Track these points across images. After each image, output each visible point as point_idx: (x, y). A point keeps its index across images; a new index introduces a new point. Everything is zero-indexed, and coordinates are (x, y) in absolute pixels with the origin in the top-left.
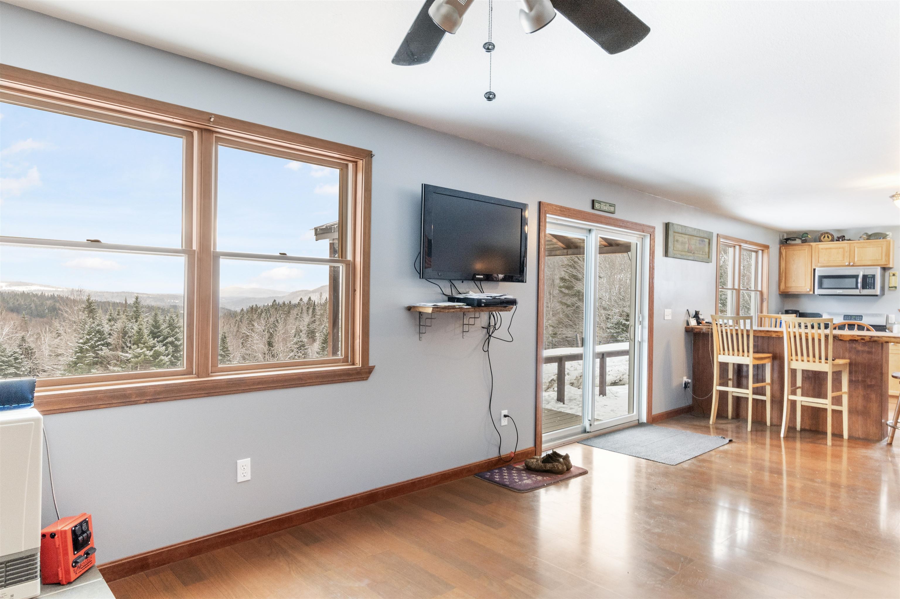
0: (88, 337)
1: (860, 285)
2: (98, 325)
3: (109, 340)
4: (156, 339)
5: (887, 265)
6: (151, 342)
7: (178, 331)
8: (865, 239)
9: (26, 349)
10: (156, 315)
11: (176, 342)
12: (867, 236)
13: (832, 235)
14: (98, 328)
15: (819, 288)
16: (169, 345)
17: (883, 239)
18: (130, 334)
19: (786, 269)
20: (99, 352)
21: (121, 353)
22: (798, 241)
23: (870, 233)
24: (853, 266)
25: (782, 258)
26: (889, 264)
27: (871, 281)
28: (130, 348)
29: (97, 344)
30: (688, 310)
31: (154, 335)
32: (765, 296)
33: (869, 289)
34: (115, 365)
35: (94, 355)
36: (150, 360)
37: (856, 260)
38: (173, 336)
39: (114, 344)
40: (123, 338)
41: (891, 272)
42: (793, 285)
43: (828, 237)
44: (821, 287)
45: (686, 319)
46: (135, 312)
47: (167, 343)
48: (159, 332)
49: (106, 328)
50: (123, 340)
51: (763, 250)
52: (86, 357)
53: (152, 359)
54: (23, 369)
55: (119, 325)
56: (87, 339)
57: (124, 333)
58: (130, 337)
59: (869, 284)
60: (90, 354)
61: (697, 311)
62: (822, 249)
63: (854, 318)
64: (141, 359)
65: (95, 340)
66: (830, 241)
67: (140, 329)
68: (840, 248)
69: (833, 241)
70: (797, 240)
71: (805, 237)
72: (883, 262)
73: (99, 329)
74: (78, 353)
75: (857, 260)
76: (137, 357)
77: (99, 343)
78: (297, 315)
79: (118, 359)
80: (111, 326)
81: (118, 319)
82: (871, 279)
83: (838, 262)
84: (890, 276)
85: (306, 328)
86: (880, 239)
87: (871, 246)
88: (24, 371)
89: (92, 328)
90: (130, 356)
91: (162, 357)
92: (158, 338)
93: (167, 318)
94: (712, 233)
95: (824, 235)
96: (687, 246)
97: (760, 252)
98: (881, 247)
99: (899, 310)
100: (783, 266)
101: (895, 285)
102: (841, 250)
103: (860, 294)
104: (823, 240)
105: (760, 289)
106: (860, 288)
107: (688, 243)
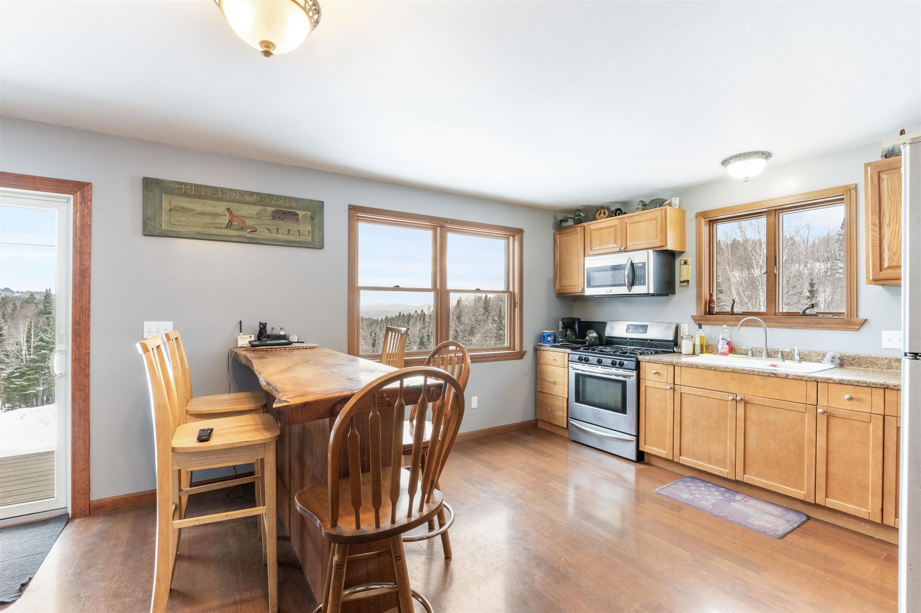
1: (627, 280)
5: (663, 246)
8: (641, 210)
12: (643, 206)
13: (608, 210)
15: (588, 287)
17: (660, 206)
19: (561, 261)
22: (570, 223)
23: (647, 201)
24: (625, 251)
25: (556, 248)
26: (666, 245)
27: (641, 273)
33: (639, 285)
41: (683, 258)
42: (567, 284)
43: (604, 213)
44: (589, 285)
51: (514, 236)
59: (639, 278)
61: (262, 322)
62: (594, 230)
66: (605, 218)
68: (611, 227)
69: (609, 217)
70: (569, 220)
71: (577, 216)
72: (657, 243)
75: (629, 243)
82: (641, 271)
83: (610, 247)
84: (681, 265)
86: (656, 207)
87: (645, 219)
94: (322, 202)
95: (600, 211)
96: (225, 220)
97: (511, 238)
98: (655, 221)
99: (693, 317)
100: (558, 257)
101: (686, 279)
102: (612, 229)
103: (628, 293)
104: (598, 218)
105: (511, 290)
106: (628, 284)
107: (228, 215)
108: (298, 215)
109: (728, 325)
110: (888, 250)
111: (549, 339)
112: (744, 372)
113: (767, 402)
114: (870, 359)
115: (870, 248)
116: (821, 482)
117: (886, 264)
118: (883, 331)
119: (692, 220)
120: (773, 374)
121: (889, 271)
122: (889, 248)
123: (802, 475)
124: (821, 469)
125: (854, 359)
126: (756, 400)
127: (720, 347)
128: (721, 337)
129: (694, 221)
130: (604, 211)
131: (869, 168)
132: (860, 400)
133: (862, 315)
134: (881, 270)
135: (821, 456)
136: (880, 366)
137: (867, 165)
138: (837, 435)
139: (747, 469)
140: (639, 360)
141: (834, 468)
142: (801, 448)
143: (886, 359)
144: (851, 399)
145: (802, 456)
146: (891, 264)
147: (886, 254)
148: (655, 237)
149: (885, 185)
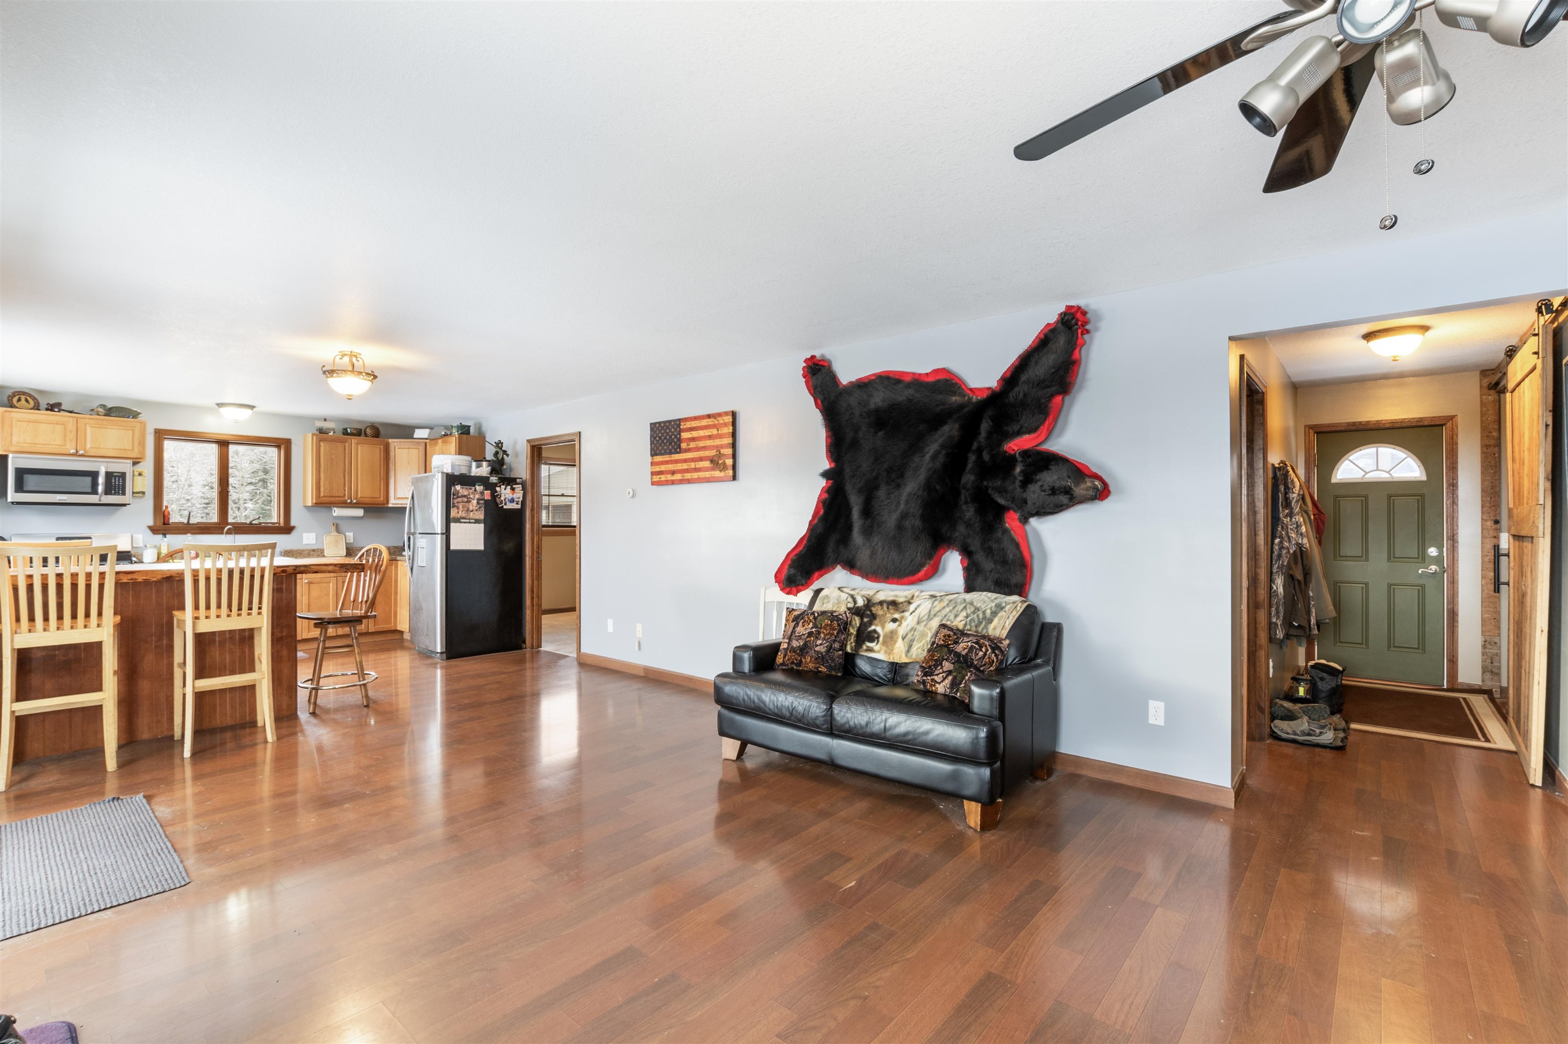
1: (100, 488)
5: (141, 458)
8: (102, 414)
12: (105, 410)
13: (34, 399)
15: (18, 492)
17: (132, 418)
23: (109, 405)
24: (84, 456)
26: (144, 457)
27: (119, 482)
33: (115, 495)
37: (88, 446)
41: (137, 469)
43: (27, 401)
44: (21, 489)
59: (115, 488)
62: (20, 421)
66: (32, 409)
68: (57, 424)
69: (39, 410)
72: (135, 454)
75: (91, 448)
82: (119, 480)
83: (54, 447)
84: (134, 475)
86: (128, 417)
87: (116, 427)
95: (18, 397)
98: (131, 431)
99: (150, 528)
101: (141, 490)
102: (57, 427)
103: (99, 503)
104: (17, 406)
106: (102, 493)
109: (191, 534)
114: (300, 552)
117: (322, 494)
118: (304, 534)
119: (150, 433)
121: (323, 498)
122: (323, 486)
125: (289, 552)
129: (153, 435)
130: (26, 398)
131: (314, 436)
133: (292, 524)
134: (318, 499)
137: (312, 434)
143: (308, 551)
146: (326, 495)
147: (322, 489)
148: (130, 448)
149: (322, 448)
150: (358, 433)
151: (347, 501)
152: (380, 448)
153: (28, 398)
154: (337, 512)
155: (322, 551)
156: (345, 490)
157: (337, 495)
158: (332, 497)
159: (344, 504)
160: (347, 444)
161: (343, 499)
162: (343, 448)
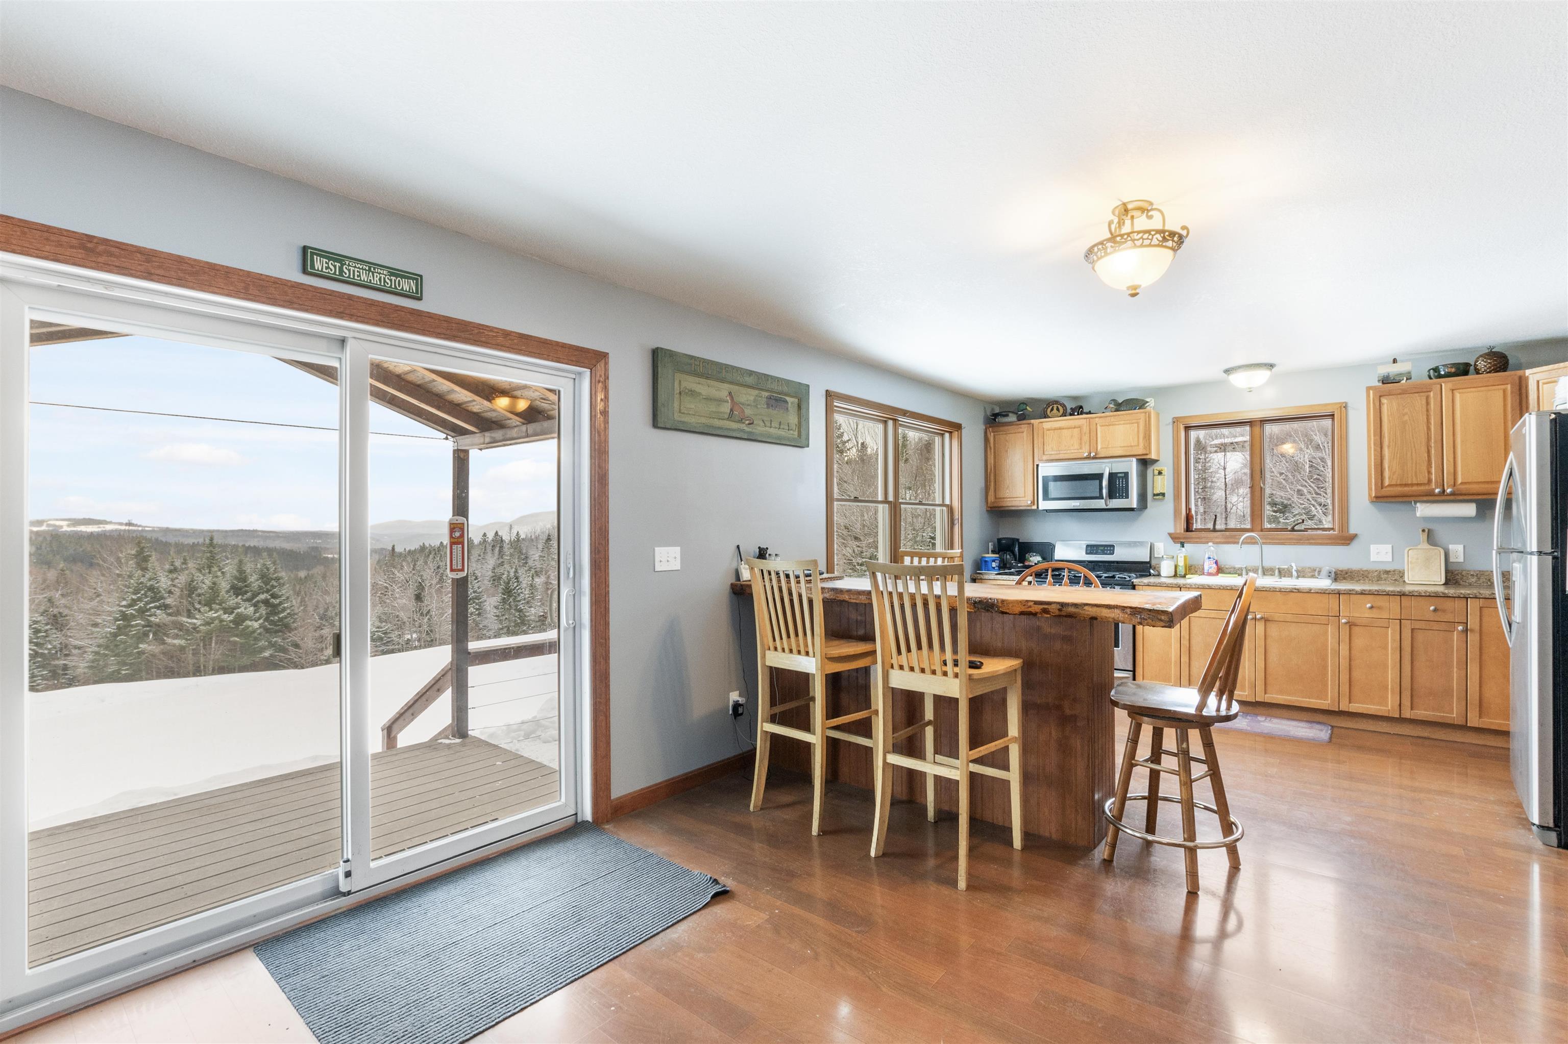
0: (134, 597)
1: (1105, 492)
2: (150, 580)
3: (169, 601)
4: (240, 597)
5: (1147, 454)
6: (232, 601)
7: (275, 584)
8: (1113, 410)
9: (55, 616)
10: (241, 562)
11: (272, 600)
12: (1115, 405)
13: (1064, 406)
14: (151, 583)
15: (1044, 499)
16: (261, 604)
17: (1140, 409)
18: (199, 591)
19: (995, 467)
20: (152, 619)
21: (185, 619)
22: (1012, 418)
23: (1120, 400)
24: (1095, 458)
25: (988, 449)
26: (1150, 452)
27: (1122, 484)
28: (199, 611)
29: (148, 607)
30: (738, 547)
31: (237, 590)
32: (957, 515)
33: (1119, 498)
34: (177, 636)
35: (143, 623)
36: (230, 627)
37: (1099, 448)
38: (268, 591)
39: (175, 606)
40: (190, 596)
41: (1156, 467)
42: (1007, 495)
43: (1058, 409)
44: (1046, 497)
45: (734, 565)
46: (208, 559)
47: (258, 602)
48: (246, 586)
49: (164, 582)
50: (190, 599)
51: (951, 433)
52: (132, 626)
53: (233, 626)
54: (49, 646)
55: (182, 579)
56: (133, 600)
57: (191, 589)
58: (199, 595)
59: (1119, 491)
60: (138, 622)
61: (761, 547)
62: (1049, 430)
63: (1102, 550)
64: (214, 627)
65: (145, 602)
66: (1060, 416)
67: (214, 583)
68: (1074, 428)
69: (1065, 416)
70: (1010, 414)
71: (1022, 411)
72: (1140, 450)
73: (152, 585)
74: (119, 620)
75: (1101, 448)
76: (208, 624)
77: (152, 605)
78: (480, 556)
79: (180, 626)
80: (173, 580)
81: (183, 569)
83: (1073, 451)
84: (1154, 475)
85: (490, 573)
86: (1135, 409)
87: (1122, 422)
88: (49, 649)
89: (141, 583)
90: (198, 622)
91: (248, 623)
92: (243, 596)
93: (259, 566)
94: (808, 386)
95: (1051, 407)
96: (726, 408)
97: (947, 435)
98: (1136, 424)
99: (1170, 534)
100: (991, 461)
101: (1161, 491)
102: (1076, 431)
103: (1106, 507)
104: (1050, 415)
105: (947, 502)
106: (1106, 497)
107: (730, 401)
108: (786, 402)
109: (1214, 543)
110: (1389, 470)
111: (994, 565)
112: (1264, 589)
113: (1289, 618)
114: (1362, 572)
115: (1373, 467)
116: (1345, 688)
117: (1387, 482)
118: (1371, 546)
119: (1167, 425)
120: (1295, 589)
121: (1388, 489)
122: (1389, 467)
123: (1326, 685)
124: (1344, 677)
125: (1346, 573)
126: (1277, 617)
127: (1206, 568)
128: (1207, 556)
129: (1171, 426)
130: (1057, 407)
131: (1371, 392)
132: (1379, 608)
133: (1351, 531)
134: (1382, 488)
135: (1344, 663)
136: (1371, 578)
137: (1369, 389)
138: (1359, 642)
139: (1269, 687)
140: (1134, 584)
141: (1356, 674)
142: (1324, 659)
143: (1376, 571)
144: (1372, 607)
145: (1325, 667)
146: (1394, 482)
147: (1387, 474)
148: (1136, 443)
149: (1385, 409)
150: (1463, 370)
151: (1434, 490)
152: (1504, 391)
153: (1059, 406)
154: (1423, 510)
155: (1401, 574)
156: (1429, 473)
157: (1415, 482)
158: (1406, 485)
159: (1430, 497)
160: (1432, 394)
161: (1427, 487)
162: (1424, 402)
